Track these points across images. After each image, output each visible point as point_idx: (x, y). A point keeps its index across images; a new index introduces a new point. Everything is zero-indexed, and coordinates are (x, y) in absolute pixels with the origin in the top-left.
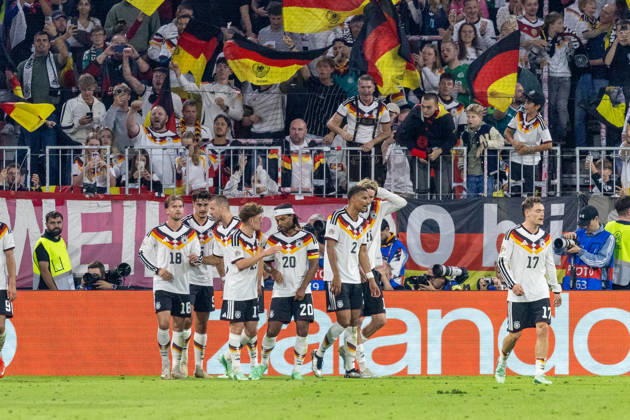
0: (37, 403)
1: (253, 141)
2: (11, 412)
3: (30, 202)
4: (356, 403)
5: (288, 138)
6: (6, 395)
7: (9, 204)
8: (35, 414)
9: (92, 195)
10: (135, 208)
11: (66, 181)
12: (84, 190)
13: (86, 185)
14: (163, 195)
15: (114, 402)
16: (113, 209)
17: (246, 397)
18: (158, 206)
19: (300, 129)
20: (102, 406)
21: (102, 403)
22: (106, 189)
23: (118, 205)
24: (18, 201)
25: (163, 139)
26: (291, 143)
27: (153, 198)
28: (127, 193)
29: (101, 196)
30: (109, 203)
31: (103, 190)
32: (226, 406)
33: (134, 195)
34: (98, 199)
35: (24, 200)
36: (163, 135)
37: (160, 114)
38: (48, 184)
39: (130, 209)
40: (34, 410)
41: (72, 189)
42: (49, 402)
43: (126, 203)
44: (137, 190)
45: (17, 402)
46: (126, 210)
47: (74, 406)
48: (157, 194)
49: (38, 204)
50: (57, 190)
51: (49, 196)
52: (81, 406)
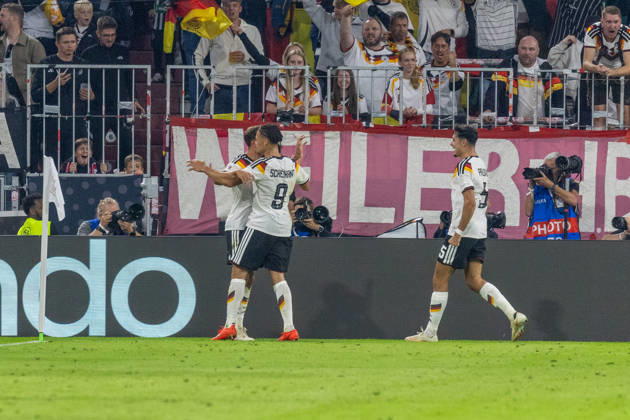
0: (218, 370)
1: (480, 62)
2: (186, 381)
3: (213, 132)
4: (597, 374)
5: (516, 57)
6: (183, 361)
7: (188, 133)
8: (214, 384)
9: (287, 124)
10: (338, 140)
11: (257, 107)
12: (278, 118)
13: (279, 112)
14: (371, 125)
15: (309, 370)
16: (312, 140)
17: (467, 366)
18: (366, 138)
19: (531, 49)
20: (295, 376)
21: (295, 372)
22: (303, 117)
23: (317, 137)
24: (199, 130)
25: (378, 58)
26: (519, 64)
27: (359, 128)
28: (329, 121)
29: (297, 125)
30: (307, 134)
31: (300, 118)
32: (444, 376)
33: (337, 124)
34: (294, 129)
35: (206, 130)
36: (378, 53)
37: (374, 29)
38: (234, 111)
39: (332, 141)
40: (215, 380)
41: (263, 117)
42: (233, 369)
43: (328, 134)
44: (341, 118)
45: (195, 369)
46: (328, 143)
47: (263, 375)
48: (364, 124)
49: (223, 135)
50: (246, 117)
51: (236, 125)
52: (271, 375)
